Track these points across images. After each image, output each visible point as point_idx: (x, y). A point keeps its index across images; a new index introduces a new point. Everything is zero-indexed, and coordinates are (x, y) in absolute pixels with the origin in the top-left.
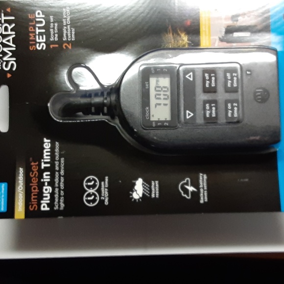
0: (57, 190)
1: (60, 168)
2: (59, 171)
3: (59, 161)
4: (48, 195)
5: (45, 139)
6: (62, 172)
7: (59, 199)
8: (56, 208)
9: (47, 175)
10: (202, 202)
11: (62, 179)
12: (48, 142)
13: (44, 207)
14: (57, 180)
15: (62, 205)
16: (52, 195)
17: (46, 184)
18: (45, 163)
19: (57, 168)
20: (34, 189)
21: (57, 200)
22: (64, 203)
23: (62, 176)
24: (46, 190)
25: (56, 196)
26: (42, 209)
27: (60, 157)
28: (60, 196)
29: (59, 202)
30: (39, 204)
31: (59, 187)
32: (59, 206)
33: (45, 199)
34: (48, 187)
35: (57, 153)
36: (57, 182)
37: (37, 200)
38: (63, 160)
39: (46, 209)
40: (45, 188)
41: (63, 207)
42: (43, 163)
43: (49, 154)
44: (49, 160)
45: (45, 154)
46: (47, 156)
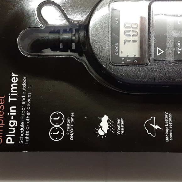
0: (23, 124)
1: (27, 102)
2: (26, 105)
3: (26, 95)
4: (14, 129)
5: (13, 73)
6: (29, 106)
7: (25, 133)
8: (21, 142)
9: (13, 109)
10: (167, 140)
11: (28, 114)
12: (16, 77)
13: (9, 140)
14: (23, 114)
15: (28, 139)
16: (18, 128)
17: (12, 118)
18: (12, 97)
19: (24, 103)
21: (22, 134)
22: (29, 137)
23: (29, 111)
24: (12, 124)
25: (22, 130)
26: (7, 142)
27: (27, 92)
28: (25, 130)
29: (24, 136)
30: (5, 138)
31: (25, 121)
32: (24, 140)
33: (10, 132)
34: (14, 121)
35: (25, 87)
36: (23, 117)
37: (2, 134)
38: (29, 94)
39: (11, 142)
40: (11, 121)
41: (28, 141)
42: (10, 97)
43: (16, 88)
44: (16, 94)
45: (13, 88)
46: (14, 90)
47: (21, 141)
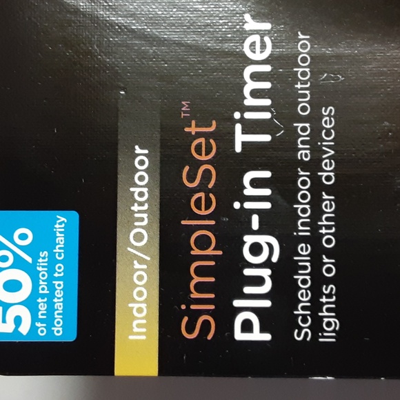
0: (304, 250)
1: (317, 151)
2: (314, 166)
3: (315, 119)
4: (266, 273)
5: (247, 17)
6: (328, 172)
7: (316, 292)
8: (303, 333)
9: (256, 183)
11: (329, 206)
12: (262, 34)
13: (247, 326)
14: (303, 206)
15: (331, 323)
16: (283, 271)
17: (255, 222)
18: (249, 127)
19: (304, 154)
20: (203, 243)
21: (304, 298)
22: (338, 311)
23: (329, 190)
24: (256, 249)
25: (303, 277)
26: (239, 336)
27: (316, 105)
28: (318, 280)
29: (315, 306)
30: (226, 315)
31: (314, 239)
32: (317, 327)
33: (248, 290)
34: (263, 239)
35: (305, 83)
36: (305, 218)
37: (212, 296)
38: (329, 115)
39: (257, 335)
40: (249, 240)
41: (334, 331)
42: (238, 127)
43: (267, 85)
44: (267, 115)
45: (250, 86)
46: (256, 94)
47: (300, 329)
